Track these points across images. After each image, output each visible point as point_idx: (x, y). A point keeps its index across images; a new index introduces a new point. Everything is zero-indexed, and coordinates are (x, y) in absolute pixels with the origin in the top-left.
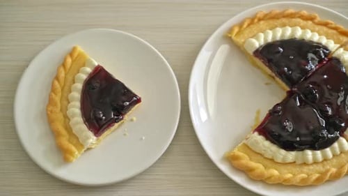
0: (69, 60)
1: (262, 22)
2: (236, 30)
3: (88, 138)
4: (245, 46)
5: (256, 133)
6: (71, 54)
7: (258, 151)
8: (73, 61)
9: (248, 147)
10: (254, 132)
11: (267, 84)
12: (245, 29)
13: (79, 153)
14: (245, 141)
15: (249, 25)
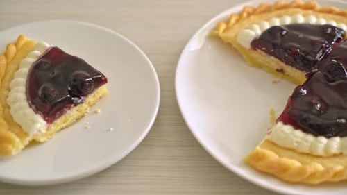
0: (13, 49)
1: (252, 17)
2: (223, 26)
3: (34, 122)
4: (238, 40)
5: (280, 124)
6: (16, 44)
7: (288, 146)
8: (17, 50)
9: (273, 144)
10: (277, 122)
11: (275, 82)
12: (234, 24)
13: (22, 142)
14: (267, 137)
15: (237, 21)
